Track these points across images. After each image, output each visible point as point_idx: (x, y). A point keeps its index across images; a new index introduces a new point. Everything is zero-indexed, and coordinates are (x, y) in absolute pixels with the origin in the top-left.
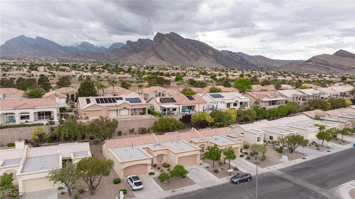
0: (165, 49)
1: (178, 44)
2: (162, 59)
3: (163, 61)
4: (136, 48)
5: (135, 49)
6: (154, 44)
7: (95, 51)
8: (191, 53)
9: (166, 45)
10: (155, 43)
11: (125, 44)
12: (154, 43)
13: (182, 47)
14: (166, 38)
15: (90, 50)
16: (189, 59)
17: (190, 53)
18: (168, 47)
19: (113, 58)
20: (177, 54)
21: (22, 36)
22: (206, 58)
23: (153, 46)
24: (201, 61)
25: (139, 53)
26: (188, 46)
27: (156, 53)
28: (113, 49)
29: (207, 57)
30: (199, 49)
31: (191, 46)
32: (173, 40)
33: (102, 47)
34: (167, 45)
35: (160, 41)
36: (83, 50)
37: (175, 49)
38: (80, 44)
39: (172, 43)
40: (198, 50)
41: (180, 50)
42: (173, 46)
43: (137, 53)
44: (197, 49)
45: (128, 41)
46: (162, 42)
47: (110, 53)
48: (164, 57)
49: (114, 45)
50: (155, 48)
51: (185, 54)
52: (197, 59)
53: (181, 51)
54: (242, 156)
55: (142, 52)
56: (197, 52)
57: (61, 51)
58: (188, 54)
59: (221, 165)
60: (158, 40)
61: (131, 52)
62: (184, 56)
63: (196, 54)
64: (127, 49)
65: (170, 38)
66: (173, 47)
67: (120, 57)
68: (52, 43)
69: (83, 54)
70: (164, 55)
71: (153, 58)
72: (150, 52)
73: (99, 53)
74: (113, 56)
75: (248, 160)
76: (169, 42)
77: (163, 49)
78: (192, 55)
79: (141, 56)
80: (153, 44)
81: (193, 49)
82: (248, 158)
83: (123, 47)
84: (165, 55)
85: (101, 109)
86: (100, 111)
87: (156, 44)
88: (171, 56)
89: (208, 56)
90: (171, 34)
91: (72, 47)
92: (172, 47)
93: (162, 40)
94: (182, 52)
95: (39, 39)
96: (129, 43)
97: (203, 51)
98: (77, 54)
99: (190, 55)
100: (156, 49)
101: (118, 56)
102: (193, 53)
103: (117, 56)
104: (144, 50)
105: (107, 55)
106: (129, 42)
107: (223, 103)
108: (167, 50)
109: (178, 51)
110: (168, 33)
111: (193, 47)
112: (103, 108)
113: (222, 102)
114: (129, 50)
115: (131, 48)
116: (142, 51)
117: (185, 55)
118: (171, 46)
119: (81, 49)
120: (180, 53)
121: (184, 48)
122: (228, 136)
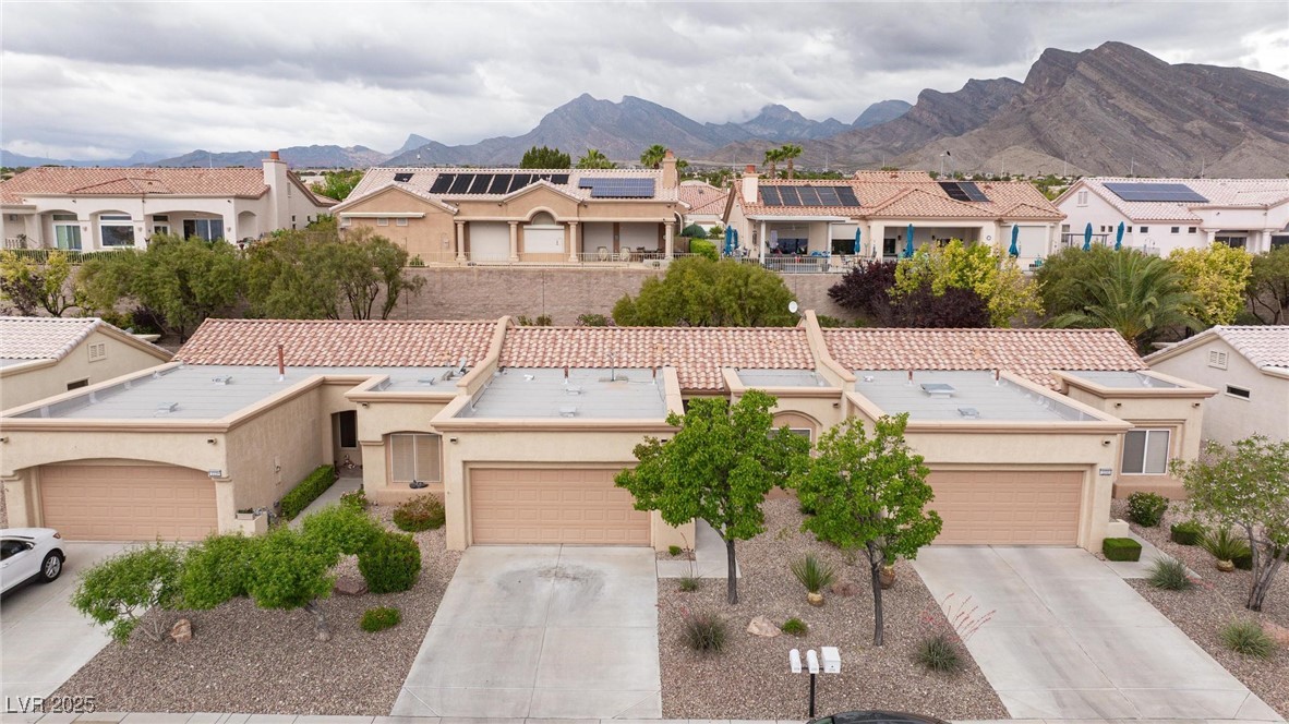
0: (1073, 114)
1: (1134, 91)
2: (1058, 155)
3: (1057, 161)
4: (954, 118)
5: (951, 120)
6: (1029, 95)
7: (805, 135)
8: (1194, 125)
9: (1080, 98)
10: (1034, 90)
11: (914, 102)
12: (1028, 92)
13: (1154, 102)
14: (1081, 67)
15: (788, 133)
16: (1180, 150)
17: (1188, 126)
18: (1088, 103)
19: (863, 158)
20: (1127, 132)
21: (585, 98)
22: (1270, 144)
23: (1024, 104)
24: (1241, 155)
25: (965, 135)
26: (1185, 94)
27: (1035, 130)
28: (869, 126)
29: (1277, 139)
30: (1240, 107)
31: (1197, 94)
32: (1113, 75)
33: (831, 121)
34: (1084, 97)
35: (1057, 84)
36: (765, 133)
37: (1118, 111)
38: (755, 116)
39: (1107, 88)
40: (1231, 110)
41: (1142, 113)
42: (1112, 98)
43: (960, 134)
44: (1227, 105)
45: (926, 91)
46: (1064, 84)
47: (854, 141)
48: (1064, 148)
49: (874, 110)
50: (1030, 113)
51: (1163, 127)
52: (1224, 147)
53: (1145, 118)
54: (1119, 552)
55: (977, 130)
56: (1228, 119)
57: (693, 141)
58: (1181, 130)
59: (814, 587)
60: (1047, 81)
61: (935, 132)
62: (1158, 137)
63: (1222, 126)
64: (919, 123)
65: (1101, 65)
66: (1108, 105)
67: (891, 152)
68: (670, 115)
69: (762, 148)
70: (1066, 137)
71: (1019, 150)
72: (1008, 126)
73: (816, 142)
74: (864, 151)
75: (1156, 594)
76: (1094, 82)
77: (1065, 115)
78: (1197, 132)
79: (968, 147)
80: (1025, 97)
81: (1206, 108)
82: (1169, 581)
83: (903, 116)
84: (1070, 138)
85: (421, 214)
86: (421, 223)
87: (1035, 96)
88: (1099, 139)
89: (1281, 134)
90: (1107, 51)
91: (731, 127)
92: (1104, 103)
93: (1065, 78)
94: (1149, 122)
95: (632, 103)
96: (928, 99)
97: (1257, 112)
98: (742, 149)
99: (1190, 133)
100: (1036, 117)
101: (881, 148)
102: (1205, 124)
103: (879, 148)
104: (987, 121)
105: (845, 146)
106: (928, 96)
107: (1192, 230)
108: (1081, 115)
109: (1134, 120)
110: (1093, 49)
111: (1208, 97)
112: (433, 209)
113: (1184, 222)
114: (928, 127)
115: (936, 119)
116: (976, 125)
117: (1162, 133)
118: (1101, 97)
119: (759, 131)
120: (1139, 126)
121: (1161, 107)
122: (1068, 387)
